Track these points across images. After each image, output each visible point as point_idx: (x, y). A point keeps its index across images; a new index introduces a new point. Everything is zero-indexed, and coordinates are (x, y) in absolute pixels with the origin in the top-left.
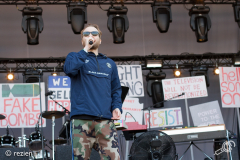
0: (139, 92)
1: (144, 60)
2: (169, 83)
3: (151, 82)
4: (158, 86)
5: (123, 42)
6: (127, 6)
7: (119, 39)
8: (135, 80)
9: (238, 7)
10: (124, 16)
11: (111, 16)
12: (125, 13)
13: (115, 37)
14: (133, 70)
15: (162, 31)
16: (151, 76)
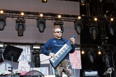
0: (28, 59)
1: (32, 45)
2: (43, 56)
3: (34, 55)
4: (38, 58)
5: (22, 36)
6: (26, 19)
7: (21, 34)
8: (27, 54)
9: (76, 23)
10: (24, 24)
11: (18, 23)
12: (24, 22)
13: (19, 33)
14: (26, 49)
15: (41, 32)
16: (35, 52)
